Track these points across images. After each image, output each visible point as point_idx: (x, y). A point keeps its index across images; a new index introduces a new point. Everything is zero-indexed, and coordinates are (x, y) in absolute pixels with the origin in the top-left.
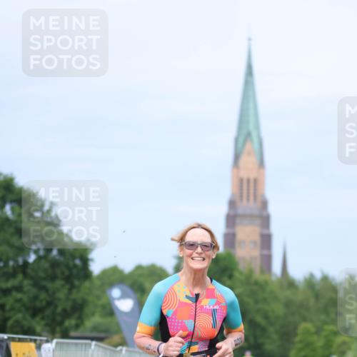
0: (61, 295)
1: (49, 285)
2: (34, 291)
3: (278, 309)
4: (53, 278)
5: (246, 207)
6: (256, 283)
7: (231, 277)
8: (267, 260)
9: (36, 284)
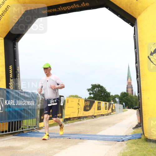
0: (107, 99)
1: (105, 98)
2: (103, 99)
3: (135, 100)
4: (105, 97)
5: (129, 86)
6: (131, 97)
7: (128, 96)
8: (133, 93)
9: (104, 98)
